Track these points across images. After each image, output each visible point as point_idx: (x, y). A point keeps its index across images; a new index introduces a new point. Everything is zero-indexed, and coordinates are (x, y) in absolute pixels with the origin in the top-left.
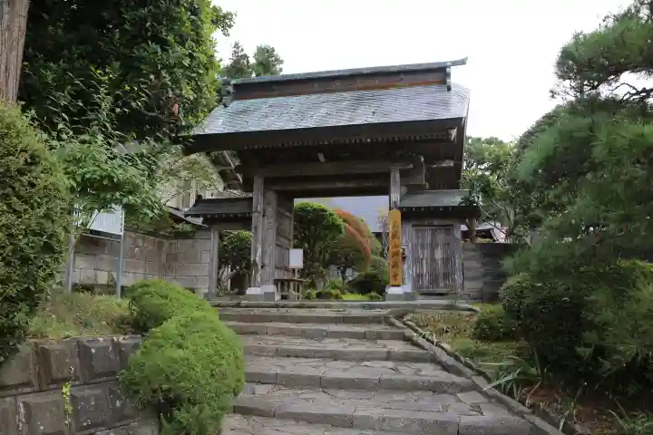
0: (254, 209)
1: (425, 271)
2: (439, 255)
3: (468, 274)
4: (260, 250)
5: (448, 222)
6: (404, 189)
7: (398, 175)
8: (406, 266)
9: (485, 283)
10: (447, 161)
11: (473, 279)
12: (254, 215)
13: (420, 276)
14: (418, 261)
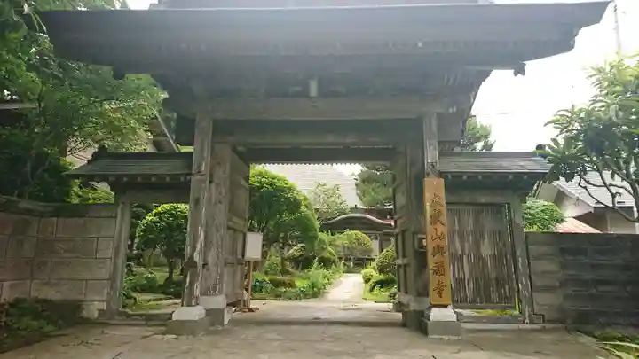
1: (467, 274)
2: (486, 249)
3: (538, 282)
4: (202, 238)
9: (566, 297)
11: (548, 289)
12: (194, 179)
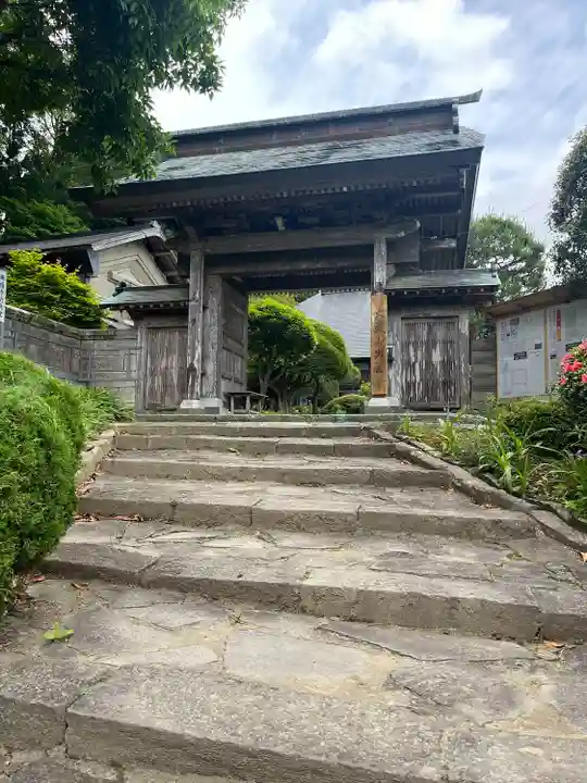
0: (191, 297)
1: (418, 380)
2: (437, 357)
3: (477, 382)
4: (199, 351)
5: (451, 313)
6: (392, 267)
7: (384, 248)
8: (391, 373)
10: (447, 240)
12: (191, 304)
13: (410, 386)
14: (409, 366)
